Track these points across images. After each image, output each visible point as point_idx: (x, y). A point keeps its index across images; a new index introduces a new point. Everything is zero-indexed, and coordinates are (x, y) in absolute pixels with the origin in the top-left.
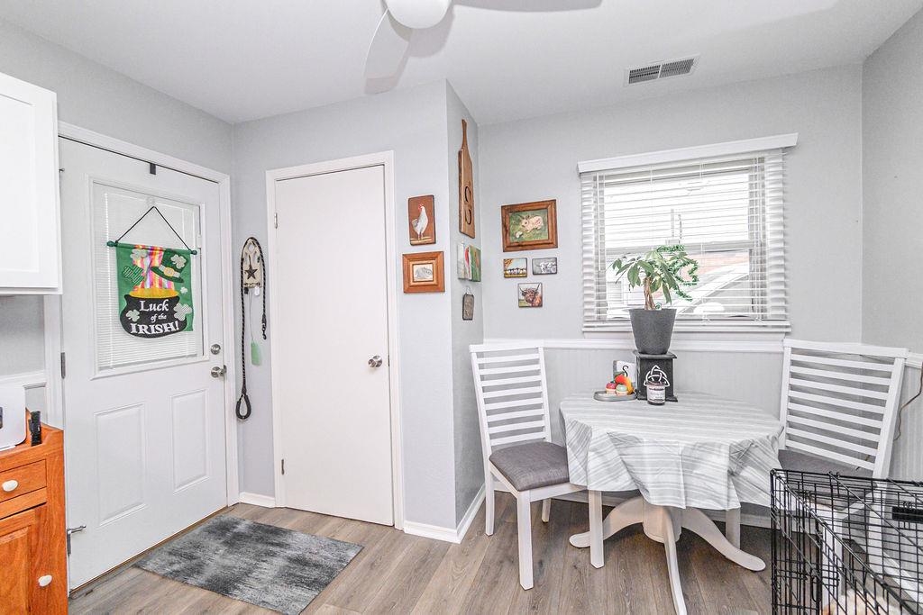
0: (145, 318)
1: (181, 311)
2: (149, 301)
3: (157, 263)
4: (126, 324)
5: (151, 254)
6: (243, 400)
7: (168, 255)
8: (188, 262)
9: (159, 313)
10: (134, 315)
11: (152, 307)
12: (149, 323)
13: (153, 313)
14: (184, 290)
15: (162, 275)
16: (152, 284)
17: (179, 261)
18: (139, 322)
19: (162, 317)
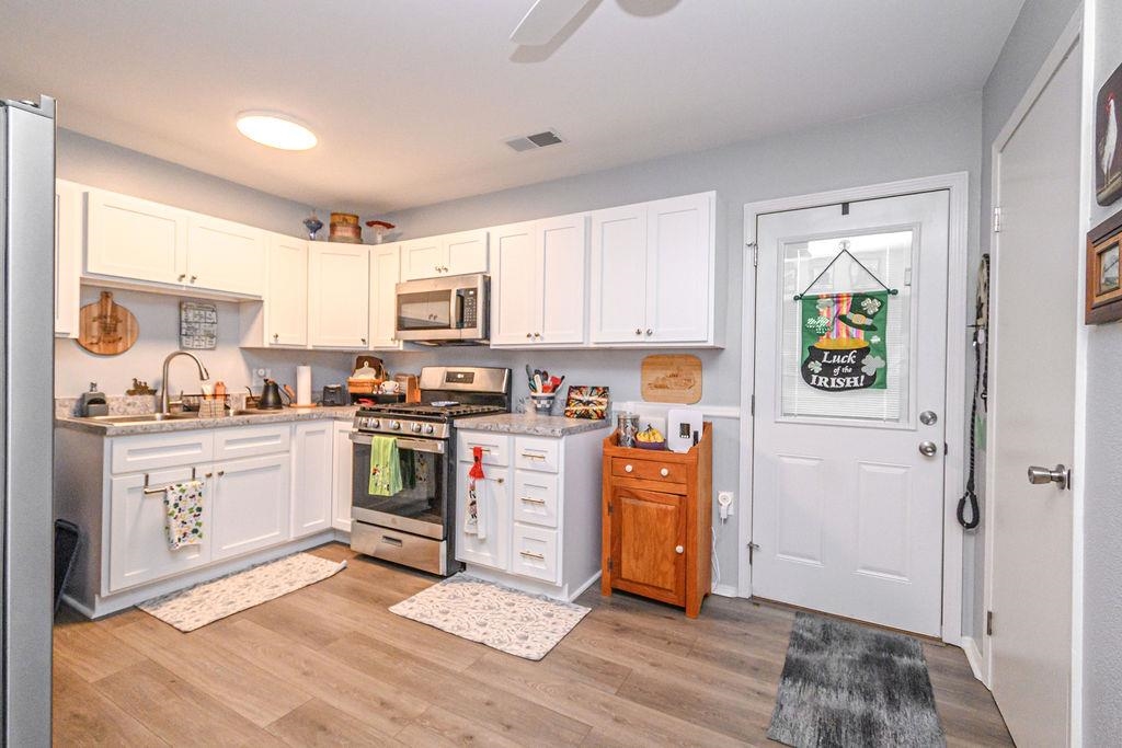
0: (827, 370)
1: (871, 364)
2: (833, 353)
3: (844, 311)
4: (807, 374)
5: (838, 302)
6: (968, 498)
7: (857, 301)
8: (883, 305)
9: (843, 365)
10: (816, 367)
11: (836, 359)
12: (830, 375)
13: (836, 365)
14: (876, 340)
15: (849, 323)
16: (838, 334)
17: (871, 306)
18: (820, 374)
19: (846, 370)
